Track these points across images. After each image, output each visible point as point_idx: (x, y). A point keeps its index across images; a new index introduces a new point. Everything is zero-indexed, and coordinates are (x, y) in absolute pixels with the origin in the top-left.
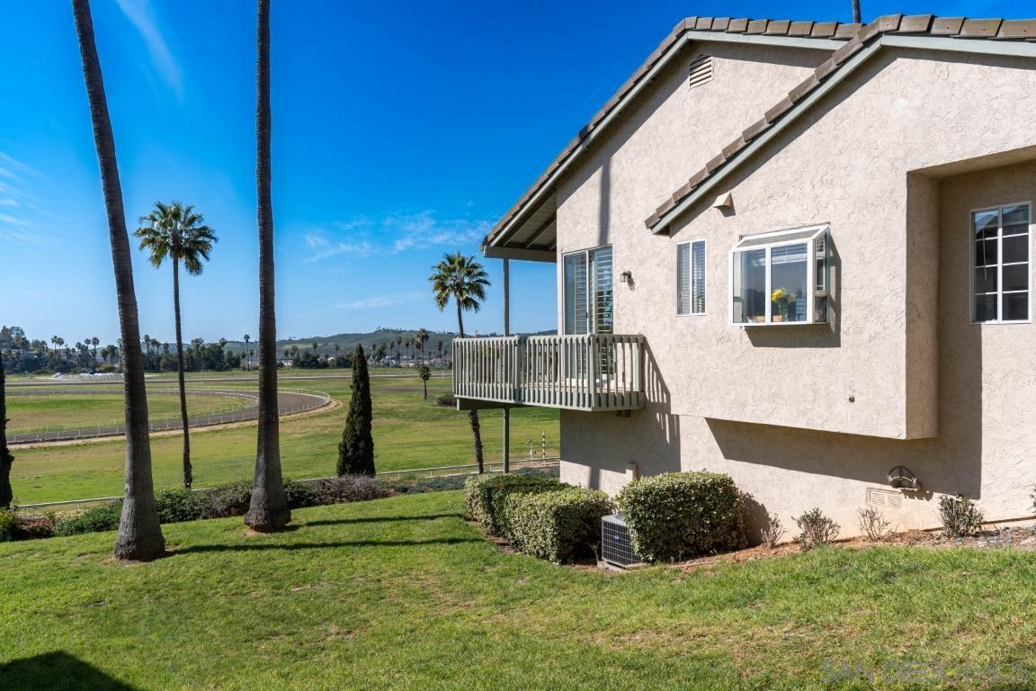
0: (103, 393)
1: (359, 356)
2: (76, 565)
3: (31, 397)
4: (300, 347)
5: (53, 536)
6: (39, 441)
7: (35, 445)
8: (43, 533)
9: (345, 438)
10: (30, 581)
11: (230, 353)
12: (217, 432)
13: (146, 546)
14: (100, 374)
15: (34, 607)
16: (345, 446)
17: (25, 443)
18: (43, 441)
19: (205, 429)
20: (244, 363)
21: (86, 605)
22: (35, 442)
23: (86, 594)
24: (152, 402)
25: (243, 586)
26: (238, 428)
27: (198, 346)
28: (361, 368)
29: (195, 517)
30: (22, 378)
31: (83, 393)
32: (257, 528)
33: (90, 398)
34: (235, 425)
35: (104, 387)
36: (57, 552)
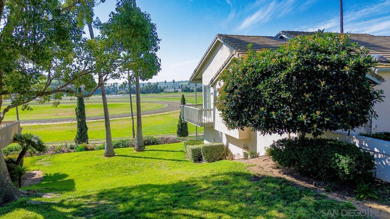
0: (119, 102)
1: (183, 98)
2: (96, 157)
3: (98, 103)
4: (183, 84)
5: (94, 150)
6: (99, 119)
7: (98, 120)
8: (92, 149)
9: (179, 123)
10: (86, 160)
11: (160, 87)
12: (152, 116)
13: (110, 154)
14: (118, 95)
15: (86, 165)
16: (179, 125)
17: (95, 119)
18: (100, 119)
19: (149, 115)
20: (165, 90)
21: (96, 165)
22: (98, 119)
23: (96, 163)
24: (134, 105)
25: (127, 163)
26: (159, 115)
27: (149, 85)
28: (183, 102)
29: (128, 146)
30: (95, 97)
31: (113, 102)
32: (136, 150)
33: (115, 104)
34: (158, 114)
35: (119, 100)
36: (93, 154)
